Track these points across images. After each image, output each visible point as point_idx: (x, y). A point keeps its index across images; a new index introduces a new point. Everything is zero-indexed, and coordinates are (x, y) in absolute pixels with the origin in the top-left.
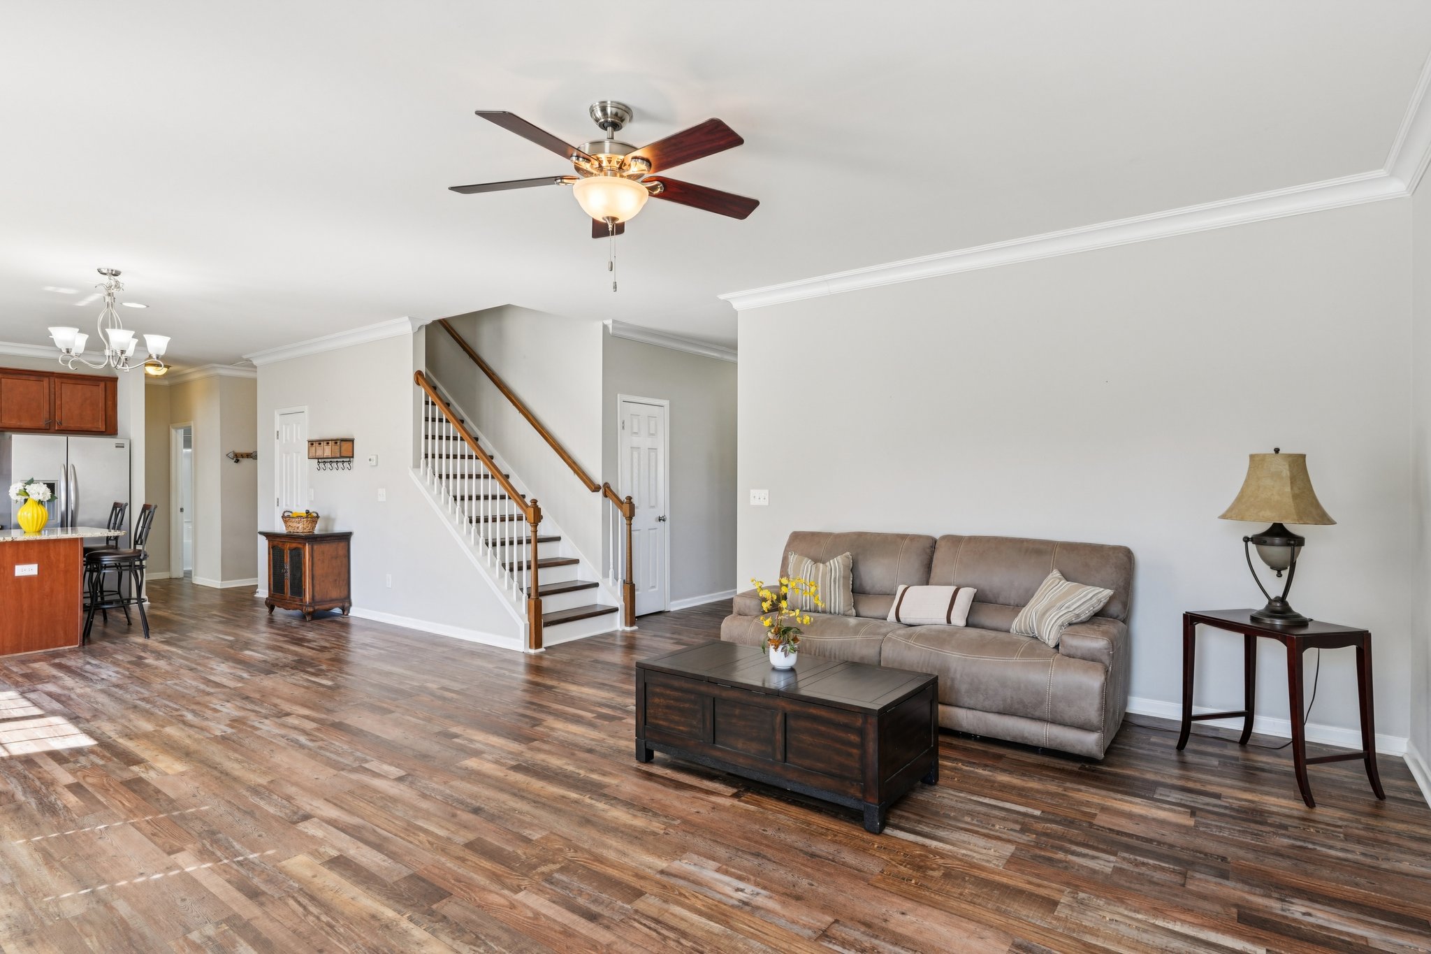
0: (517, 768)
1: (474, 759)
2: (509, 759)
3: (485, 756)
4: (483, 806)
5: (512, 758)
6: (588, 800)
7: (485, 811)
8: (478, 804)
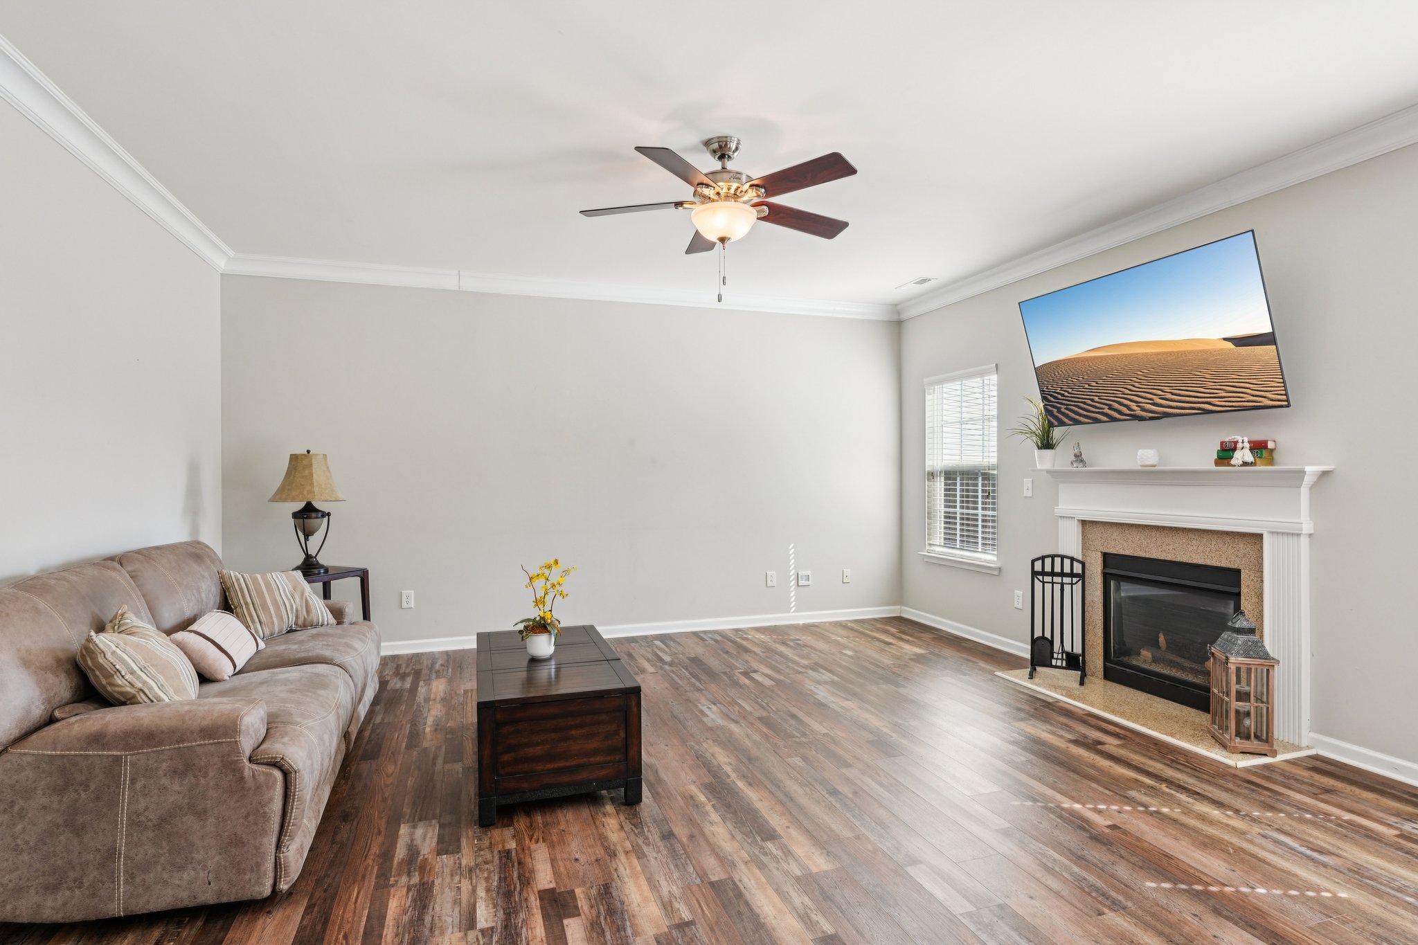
0: (770, 835)
1: (814, 870)
2: (771, 854)
3: (798, 873)
4: (827, 796)
5: (765, 854)
6: (733, 776)
7: (827, 790)
8: (831, 799)
